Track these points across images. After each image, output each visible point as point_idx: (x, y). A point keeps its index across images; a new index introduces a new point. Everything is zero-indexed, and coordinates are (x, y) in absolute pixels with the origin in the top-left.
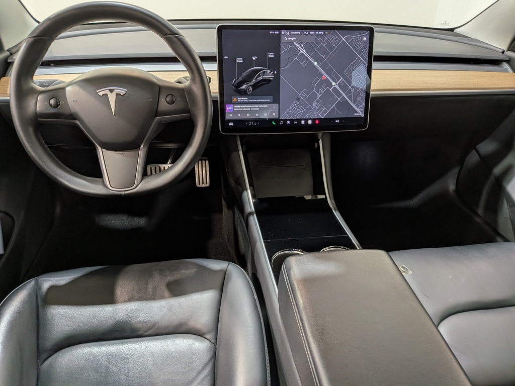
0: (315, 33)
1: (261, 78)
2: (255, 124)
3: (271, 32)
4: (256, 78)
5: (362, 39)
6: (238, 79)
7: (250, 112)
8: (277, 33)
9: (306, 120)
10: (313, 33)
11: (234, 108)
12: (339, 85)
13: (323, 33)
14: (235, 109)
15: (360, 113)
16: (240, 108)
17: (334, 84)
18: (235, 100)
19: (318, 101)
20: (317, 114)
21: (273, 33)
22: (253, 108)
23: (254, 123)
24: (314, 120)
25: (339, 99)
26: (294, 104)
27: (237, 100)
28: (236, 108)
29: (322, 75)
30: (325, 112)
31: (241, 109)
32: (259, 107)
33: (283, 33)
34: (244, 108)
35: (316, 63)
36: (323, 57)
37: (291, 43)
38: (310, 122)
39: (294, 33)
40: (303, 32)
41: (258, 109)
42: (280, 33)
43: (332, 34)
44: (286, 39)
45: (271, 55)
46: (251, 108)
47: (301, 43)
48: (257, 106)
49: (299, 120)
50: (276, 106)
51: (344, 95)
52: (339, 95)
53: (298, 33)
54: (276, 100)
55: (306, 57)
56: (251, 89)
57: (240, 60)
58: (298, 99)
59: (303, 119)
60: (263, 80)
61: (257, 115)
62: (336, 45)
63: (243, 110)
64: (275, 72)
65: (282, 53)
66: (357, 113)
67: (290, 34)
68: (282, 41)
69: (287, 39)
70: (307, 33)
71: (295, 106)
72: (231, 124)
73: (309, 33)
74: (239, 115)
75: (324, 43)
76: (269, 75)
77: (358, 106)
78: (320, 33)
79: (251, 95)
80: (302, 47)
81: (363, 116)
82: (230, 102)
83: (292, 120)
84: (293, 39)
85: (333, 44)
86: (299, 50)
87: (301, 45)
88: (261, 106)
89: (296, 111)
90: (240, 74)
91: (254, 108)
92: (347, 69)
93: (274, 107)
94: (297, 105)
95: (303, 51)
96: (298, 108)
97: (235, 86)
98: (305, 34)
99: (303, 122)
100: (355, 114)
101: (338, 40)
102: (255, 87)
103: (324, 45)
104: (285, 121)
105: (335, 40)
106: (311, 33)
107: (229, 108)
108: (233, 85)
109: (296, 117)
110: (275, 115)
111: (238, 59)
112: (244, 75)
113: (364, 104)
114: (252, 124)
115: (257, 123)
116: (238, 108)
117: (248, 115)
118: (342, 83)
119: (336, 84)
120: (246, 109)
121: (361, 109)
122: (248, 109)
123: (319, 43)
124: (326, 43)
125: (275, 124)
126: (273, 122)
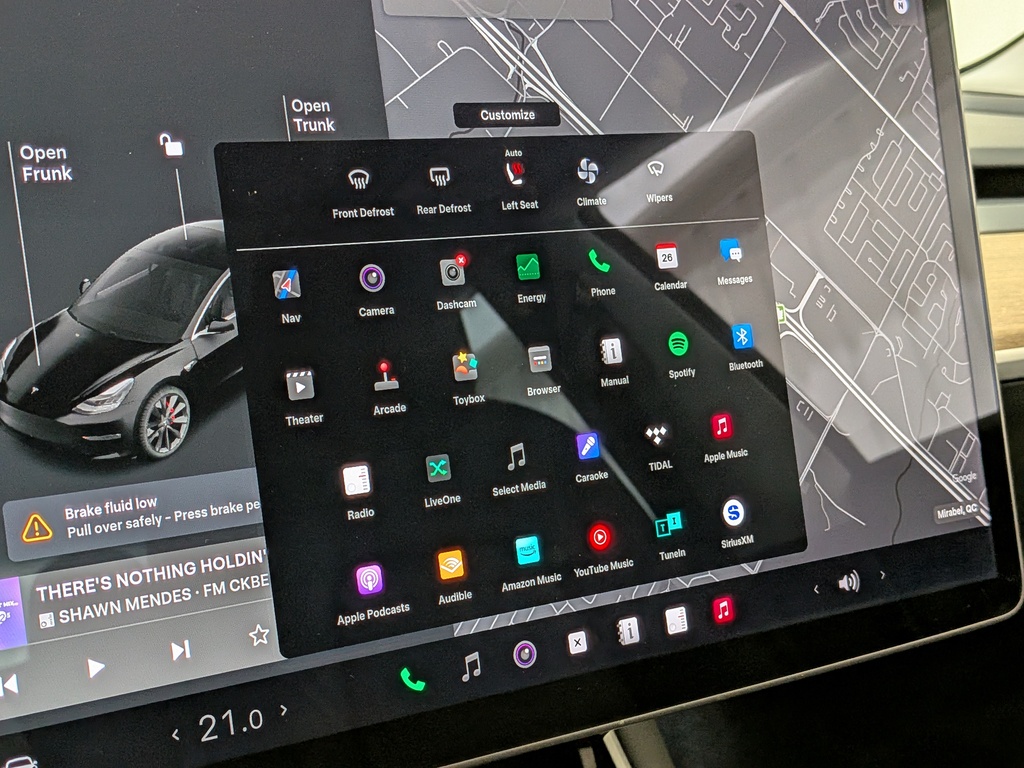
2: (256, 720)
5: (887, 5)
6: (45, 330)
11: (34, 603)
12: (812, 319)
14: (46, 620)
16: (100, 596)
17: (778, 314)
22: (215, 577)
23: (241, 720)
24: (699, 601)
25: (830, 421)
27: (60, 525)
28: (56, 606)
31: (101, 610)
34: (132, 592)
37: (453, 22)
38: (677, 620)
46: (195, 582)
47: (526, 22)
49: (602, 622)
51: (850, 386)
52: (827, 389)
56: (176, 408)
57: (43, 164)
59: (628, 608)
62: (749, 46)
63: (127, 616)
65: (395, 99)
66: (949, 501)
74: (95, 667)
75: (671, 27)
77: (943, 455)
80: (531, 55)
81: (985, 519)
85: (732, 37)
90: (60, 291)
91: (226, 576)
92: (840, 204)
95: (550, 89)
97: (25, 404)
100: (942, 514)
101: (754, 5)
102: (211, 387)
103: (678, 44)
105: (737, 6)
111: (31, 152)
112: (103, 287)
113: (976, 439)
114: (222, 725)
115: (272, 715)
116: (79, 601)
117: (177, 651)
118: (827, 306)
119: (795, 316)
120: (157, 600)
121: (966, 472)
122: (174, 597)
123: (641, 32)
124: (685, 32)
125: (420, 686)
126: (405, 674)
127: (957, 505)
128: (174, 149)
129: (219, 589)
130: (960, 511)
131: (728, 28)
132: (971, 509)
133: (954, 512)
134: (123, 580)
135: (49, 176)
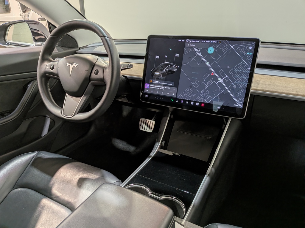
0: (210, 42)
1: (168, 69)
2: (161, 98)
3: (179, 41)
4: (166, 69)
5: (248, 48)
6: (155, 68)
7: (159, 90)
8: (183, 41)
9: (195, 102)
10: (209, 42)
11: (150, 86)
12: (224, 81)
13: (216, 42)
14: (150, 87)
15: (239, 104)
17: (220, 79)
19: (205, 90)
20: (203, 99)
21: (181, 41)
22: (161, 88)
23: (160, 98)
24: (200, 103)
25: (223, 91)
26: (188, 90)
27: (152, 81)
28: (151, 86)
29: (211, 72)
30: (210, 99)
32: (164, 88)
33: (187, 41)
34: (155, 87)
35: (207, 63)
36: (214, 59)
37: (192, 48)
38: (197, 104)
39: (195, 41)
40: (201, 41)
41: (164, 89)
42: (185, 41)
43: (223, 43)
44: (188, 45)
45: (177, 55)
46: (159, 88)
47: (199, 48)
48: (164, 87)
49: (190, 102)
50: (175, 89)
51: (227, 88)
52: (223, 88)
53: (197, 41)
54: (176, 85)
55: (201, 58)
56: (161, 76)
57: (158, 57)
58: (191, 87)
59: (193, 101)
60: (170, 71)
61: (162, 93)
62: (225, 51)
63: (155, 88)
64: (178, 67)
65: (185, 54)
67: (192, 42)
68: (186, 46)
69: (190, 45)
70: (204, 42)
71: (188, 91)
72: (147, 96)
73: (206, 42)
74: (152, 91)
76: (174, 68)
77: (238, 99)
78: (214, 42)
80: (199, 51)
81: (242, 107)
82: (148, 83)
83: (185, 101)
84: (193, 45)
85: (223, 50)
86: (197, 53)
87: (198, 50)
88: (166, 88)
89: (188, 94)
90: (156, 66)
92: (232, 69)
93: (174, 90)
94: (190, 91)
95: (200, 54)
96: (190, 93)
98: (203, 42)
99: (192, 103)
100: (234, 105)
101: (228, 47)
102: (164, 74)
104: (180, 100)
105: (225, 47)
106: (207, 42)
107: (147, 86)
108: (151, 72)
109: (188, 99)
110: (173, 95)
111: (157, 56)
113: (244, 99)
114: (158, 98)
115: (162, 98)
116: (152, 87)
117: (157, 92)
118: (226, 80)
119: (222, 80)
120: (157, 88)
121: (240, 102)
122: (158, 88)
124: (217, 50)
125: (173, 101)
126: (172, 99)
127: (238, 105)
128: (166, 57)
129: (161, 89)
130: (238, 106)
131: (223, 49)
132: (239, 106)
133: (237, 105)
134: (155, 86)
135: (158, 58)
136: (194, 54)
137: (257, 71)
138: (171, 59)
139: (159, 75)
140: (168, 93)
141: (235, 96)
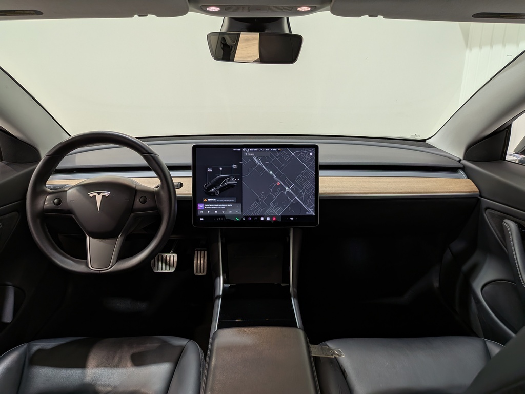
0: (270, 150)
1: (226, 183)
2: (222, 219)
3: (234, 150)
4: (223, 183)
5: (309, 154)
6: (208, 184)
7: (218, 209)
8: (239, 150)
9: (265, 217)
10: (268, 150)
11: (204, 206)
12: (292, 189)
13: (276, 150)
14: (205, 208)
15: (311, 212)
17: (287, 188)
18: (205, 200)
19: (274, 202)
20: (274, 212)
21: (236, 150)
24: (271, 217)
25: (292, 201)
26: (254, 204)
27: (207, 200)
28: (206, 206)
29: (277, 181)
30: (281, 211)
31: (210, 207)
33: (244, 150)
34: (212, 206)
35: (271, 173)
36: (277, 168)
37: (251, 157)
38: (268, 219)
39: (253, 150)
40: (260, 149)
41: (224, 207)
42: (242, 150)
43: (284, 150)
44: (246, 154)
45: (235, 166)
46: (218, 206)
47: (259, 157)
48: (224, 205)
49: (259, 217)
50: (239, 205)
51: (296, 197)
52: (292, 197)
53: (256, 150)
54: (239, 200)
55: (263, 168)
56: (218, 192)
57: (210, 170)
58: (258, 200)
59: (262, 216)
60: (228, 185)
61: (223, 212)
62: (287, 159)
63: (212, 208)
64: (238, 179)
65: (243, 165)
67: (250, 151)
68: (243, 156)
69: (248, 154)
71: (255, 206)
72: (202, 219)
73: (265, 150)
74: (209, 212)
75: (277, 157)
76: (233, 181)
77: (309, 207)
78: (274, 150)
79: (218, 196)
81: (314, 215)
82: (202, 202)
83: (253, 217)
84: (252, 154)
86: (257, 163)
87: (258, 159)
88: (226, 205)
89: (256, 209)
90: (210, 181)
91: (221, 206)
92: (298, 177)
94: (257, 205)
95: (261, 164)
96: (258, 207)
97: (206, 190)
98: (262, 151)
99: (262, 218)
100: (307, 213)
101: (289, 155)
102: (222, 190)
104: (247, 217)
105: (287, 155)
107: (200, 206)
108: (204, 188)
109: (256, 214)
110: (238, 212)
112: (213, 181)
113: (314, 205)
114: (219, 219)
116: (208, 206)
117: (216, 212)
118: (294, 188)
119: (289, 189)
120: (215, 207)
121: (312, 209)
123: (273, 158)
124: (279, 158)
126: (237, 218)
128: (221, 169)
131: (285, 157)
133: (309, 213)
136: (255, 164)
137: (321, 173)
138: (228, 170)
139: (215, 191)
140: (230, 212)
141: (305, 204)
